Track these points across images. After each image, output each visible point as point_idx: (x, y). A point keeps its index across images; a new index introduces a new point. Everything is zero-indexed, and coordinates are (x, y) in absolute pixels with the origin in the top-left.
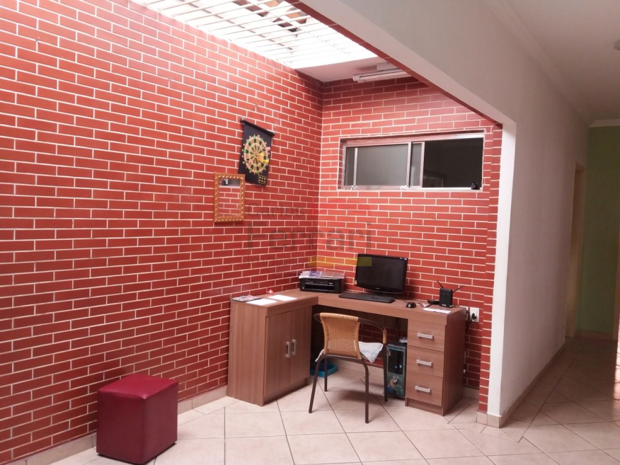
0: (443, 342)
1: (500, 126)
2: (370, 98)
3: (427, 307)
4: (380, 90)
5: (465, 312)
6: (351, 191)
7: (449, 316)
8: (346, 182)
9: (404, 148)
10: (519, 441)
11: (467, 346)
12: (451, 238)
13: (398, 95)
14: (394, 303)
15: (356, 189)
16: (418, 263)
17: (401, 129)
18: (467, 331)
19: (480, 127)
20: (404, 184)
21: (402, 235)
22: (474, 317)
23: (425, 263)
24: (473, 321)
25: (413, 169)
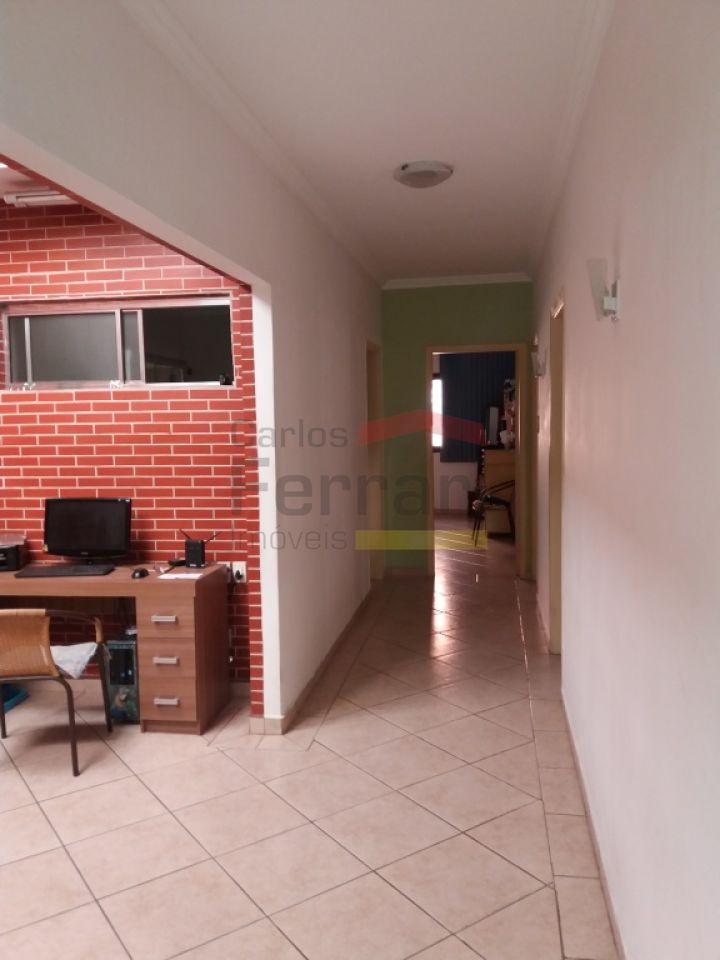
0: (192, 623)
1: (247, 288)
2: (41, 234)
3: (166, 572)
4: (59, 222)
5: (225, 571)
6: (24, 391)
7: (199, 583)
8: (15, 377)
9: (108, 319)
10: (309, 749)
11: (232, 621)
12: (197, 460)
13: (89, 231)
14: (113, 573)
15: (33, 389)
16: (149, 503)
17: (99, 287)
18: (231, 599)
19: (222, 289)
20: (115, 378)
21: (120, 461)
22: (239, 576)
23: (160, 503)
24: (238, 581)
25: (128, 354)
